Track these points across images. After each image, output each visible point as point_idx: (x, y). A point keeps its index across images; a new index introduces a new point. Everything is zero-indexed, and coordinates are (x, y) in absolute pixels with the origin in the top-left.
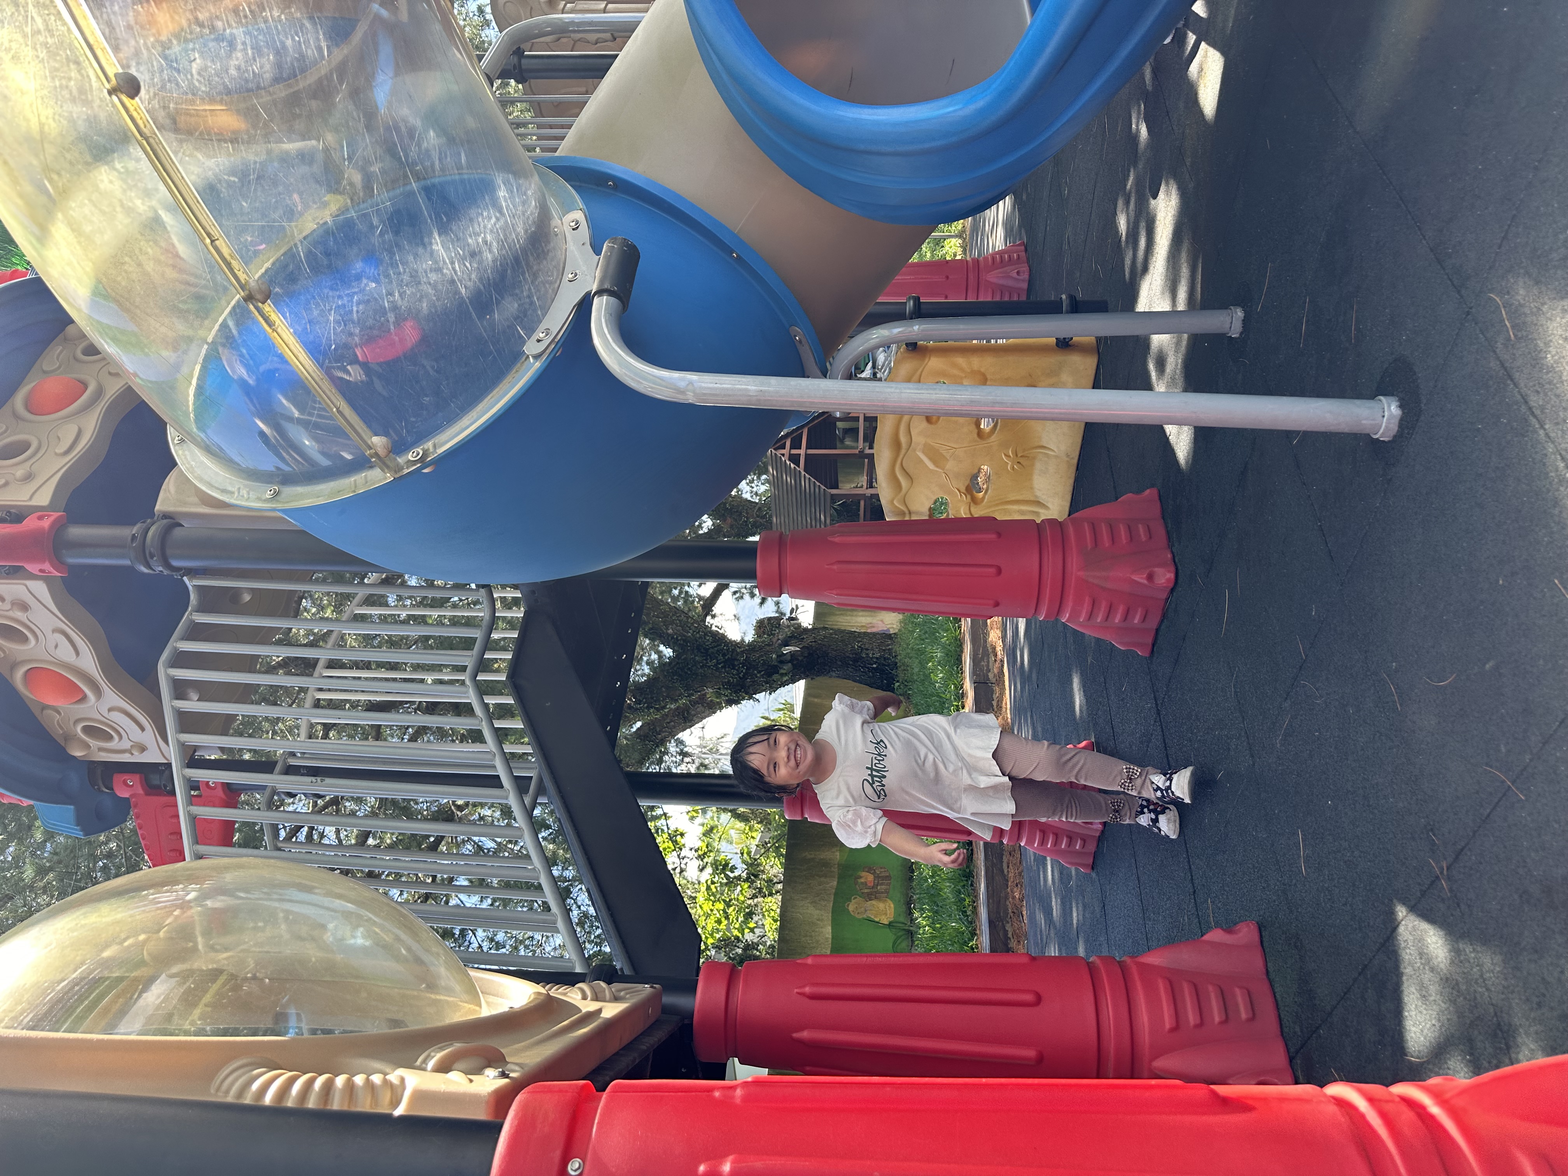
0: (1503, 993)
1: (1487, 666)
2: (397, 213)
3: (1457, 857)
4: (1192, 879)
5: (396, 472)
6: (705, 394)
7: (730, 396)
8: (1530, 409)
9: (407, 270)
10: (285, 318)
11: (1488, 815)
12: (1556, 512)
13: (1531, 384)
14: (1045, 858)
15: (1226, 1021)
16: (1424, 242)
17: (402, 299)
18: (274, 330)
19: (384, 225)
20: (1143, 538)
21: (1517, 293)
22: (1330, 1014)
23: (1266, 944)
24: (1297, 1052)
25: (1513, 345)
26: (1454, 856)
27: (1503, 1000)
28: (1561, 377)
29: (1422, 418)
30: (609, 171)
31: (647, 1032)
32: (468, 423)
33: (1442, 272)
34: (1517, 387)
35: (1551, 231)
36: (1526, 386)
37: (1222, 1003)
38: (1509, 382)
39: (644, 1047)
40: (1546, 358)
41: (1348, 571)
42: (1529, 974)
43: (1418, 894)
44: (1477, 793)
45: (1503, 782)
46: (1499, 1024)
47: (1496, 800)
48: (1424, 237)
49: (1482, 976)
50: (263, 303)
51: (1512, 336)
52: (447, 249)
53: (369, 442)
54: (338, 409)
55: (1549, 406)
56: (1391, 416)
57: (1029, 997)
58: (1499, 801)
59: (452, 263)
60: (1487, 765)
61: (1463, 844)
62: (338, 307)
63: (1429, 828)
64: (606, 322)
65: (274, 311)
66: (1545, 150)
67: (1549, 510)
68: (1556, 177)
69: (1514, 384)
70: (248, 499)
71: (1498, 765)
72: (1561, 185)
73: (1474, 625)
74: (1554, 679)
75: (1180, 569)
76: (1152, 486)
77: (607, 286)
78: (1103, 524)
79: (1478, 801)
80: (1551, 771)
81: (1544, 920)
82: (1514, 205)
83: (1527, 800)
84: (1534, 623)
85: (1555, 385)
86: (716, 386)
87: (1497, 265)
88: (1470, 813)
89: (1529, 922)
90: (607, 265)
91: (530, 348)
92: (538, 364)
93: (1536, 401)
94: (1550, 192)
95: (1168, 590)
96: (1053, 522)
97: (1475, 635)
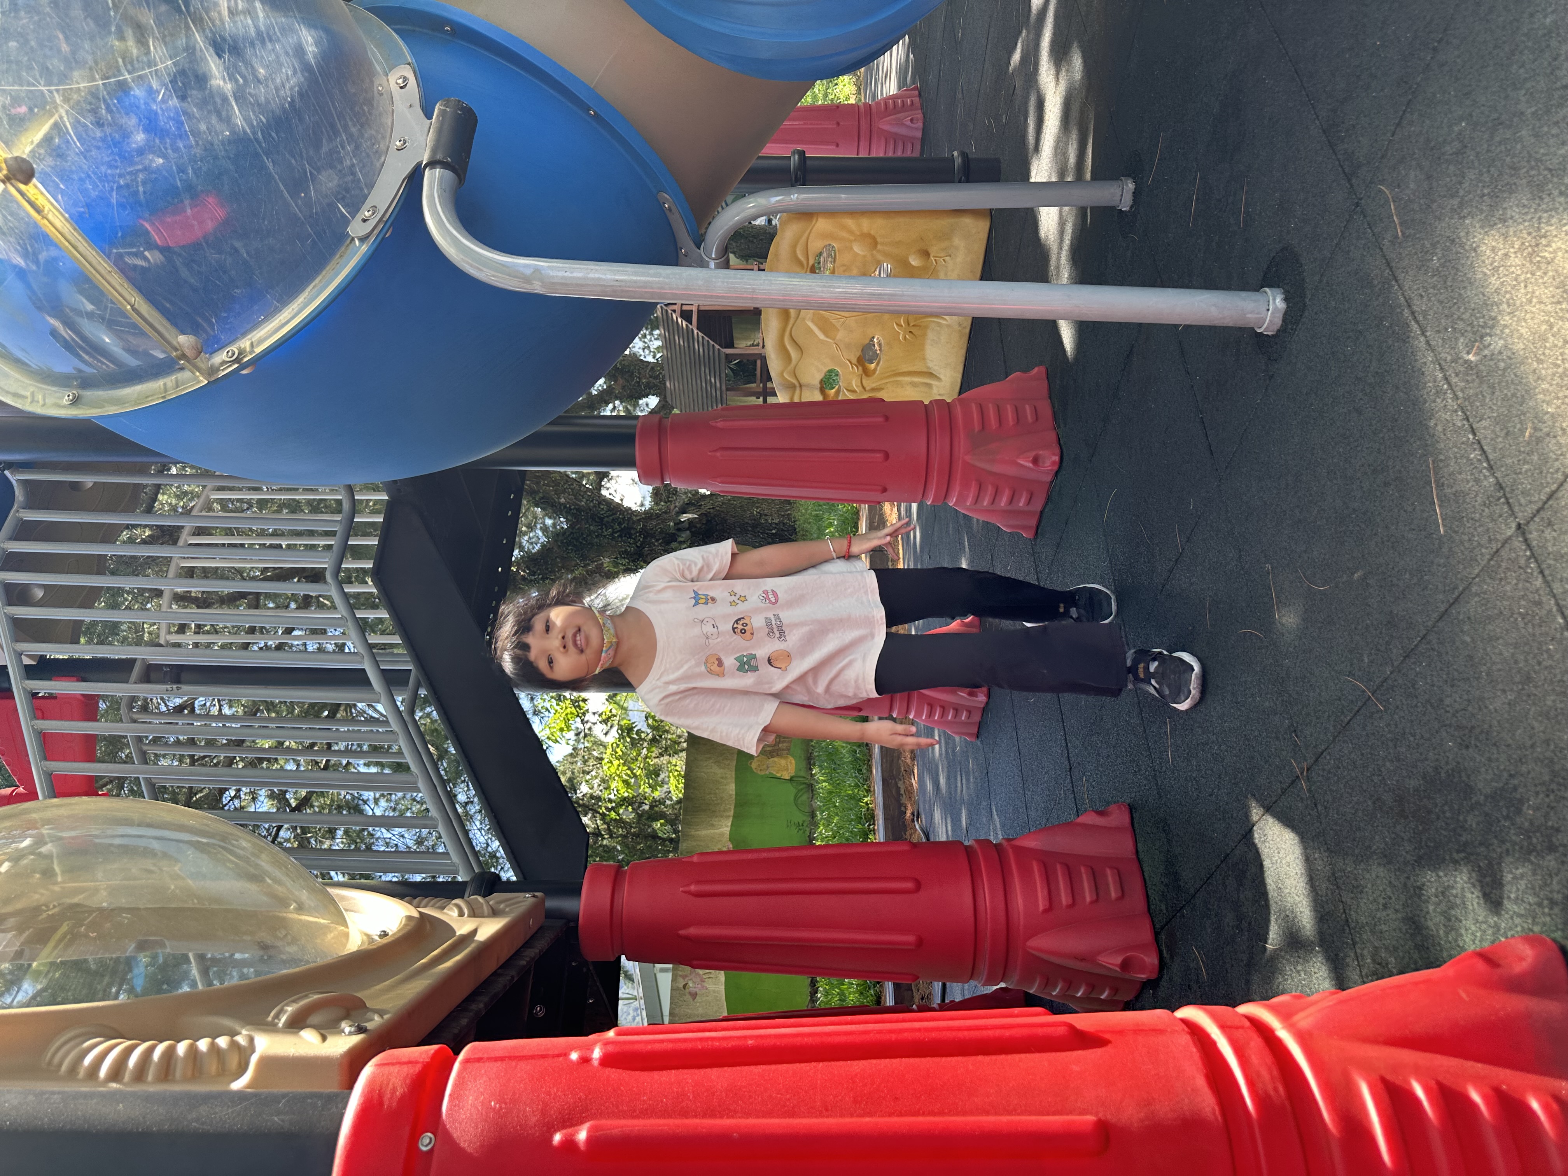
0: (1352, 892)
1: (1356, 575)
2: (182, 73)
3: (1317, 760)
4: (1068, 756)
5: (210, 375)
6: (556, 284)
7: (582, 285)
8: (1413, 313)
9: (200, 143)
10: (57, 200)
11: (1348, 723)
13: (1415, 287)
14: (933, 729)
15: (1097, 900)
16: (1317, 122)
17: (197, 177)
18: (44, 217)
19: (166, 89)
20: (1030, 418)
21: (1408, 187)
22: (1193, 896)
23: (1136, 825)
24: (1162, 928)
25: (1399, 243)
26: (1314, 758)
27: (1352, 898)
28: (1445, 282)
29: (1306, 314)
30: (446, 14)
31: (527, 945)
32: (290, 316)
33: (1334, 157)
34: (1401, 289)
36: (1410, 288)
37: (1093, 884)
38: (1393, 283)
39: (523, 963)
40: (1433, 260)
41: (1227, 467)
42: (1377, 877)
43: (1279, 791)
44: (1340, 699)
45: (1364, 691)
46: (1347, 920)
47: (1356, 709)
48: (1317, 116)
49: (1333, 874)
50: (26, 183)
51: (1400, 233)
52: (245, 117)
53: (175, 343)
54: (132, 306)
55: (1431, 312)
56: (1276, 309)
57: (909, 885)
58: (1359, 709)
59: (254, 134)
60: (1351, 674)
61: (1323, 747)
62: (120, 187)
63: (1292, 729)
64: (439, 198)
65: (42, 193)
66: (1445, 30)
67: (1424, 422)
68: (1455, 61)
69: (1399, 286)
70: (44, 405)
71: (1360, 674)
72: (1459, 71)
73: (1345, 533)
74: (1418, 594)
75: (1064, 450)
76: (1041, 363)
77: (439, 157)
78: (990, 405)
79: (1340, 707)
80: (1410, 685)
81: (1395, 827)
82: (1410, 88)
83: (1386, 711)
84: (1403, 537)
85: (1439, 290)
86: (566, 274)
87: (1389, 154)
88: (1332, 719)
89: (1380, 828)
90: (439, 131)
91: (356, 229)
92: (364, 248)
93: (1419, 305)
94: (1447, 78)
95: (1053, 473)
96: (940, 403)
97: (1346, 544)
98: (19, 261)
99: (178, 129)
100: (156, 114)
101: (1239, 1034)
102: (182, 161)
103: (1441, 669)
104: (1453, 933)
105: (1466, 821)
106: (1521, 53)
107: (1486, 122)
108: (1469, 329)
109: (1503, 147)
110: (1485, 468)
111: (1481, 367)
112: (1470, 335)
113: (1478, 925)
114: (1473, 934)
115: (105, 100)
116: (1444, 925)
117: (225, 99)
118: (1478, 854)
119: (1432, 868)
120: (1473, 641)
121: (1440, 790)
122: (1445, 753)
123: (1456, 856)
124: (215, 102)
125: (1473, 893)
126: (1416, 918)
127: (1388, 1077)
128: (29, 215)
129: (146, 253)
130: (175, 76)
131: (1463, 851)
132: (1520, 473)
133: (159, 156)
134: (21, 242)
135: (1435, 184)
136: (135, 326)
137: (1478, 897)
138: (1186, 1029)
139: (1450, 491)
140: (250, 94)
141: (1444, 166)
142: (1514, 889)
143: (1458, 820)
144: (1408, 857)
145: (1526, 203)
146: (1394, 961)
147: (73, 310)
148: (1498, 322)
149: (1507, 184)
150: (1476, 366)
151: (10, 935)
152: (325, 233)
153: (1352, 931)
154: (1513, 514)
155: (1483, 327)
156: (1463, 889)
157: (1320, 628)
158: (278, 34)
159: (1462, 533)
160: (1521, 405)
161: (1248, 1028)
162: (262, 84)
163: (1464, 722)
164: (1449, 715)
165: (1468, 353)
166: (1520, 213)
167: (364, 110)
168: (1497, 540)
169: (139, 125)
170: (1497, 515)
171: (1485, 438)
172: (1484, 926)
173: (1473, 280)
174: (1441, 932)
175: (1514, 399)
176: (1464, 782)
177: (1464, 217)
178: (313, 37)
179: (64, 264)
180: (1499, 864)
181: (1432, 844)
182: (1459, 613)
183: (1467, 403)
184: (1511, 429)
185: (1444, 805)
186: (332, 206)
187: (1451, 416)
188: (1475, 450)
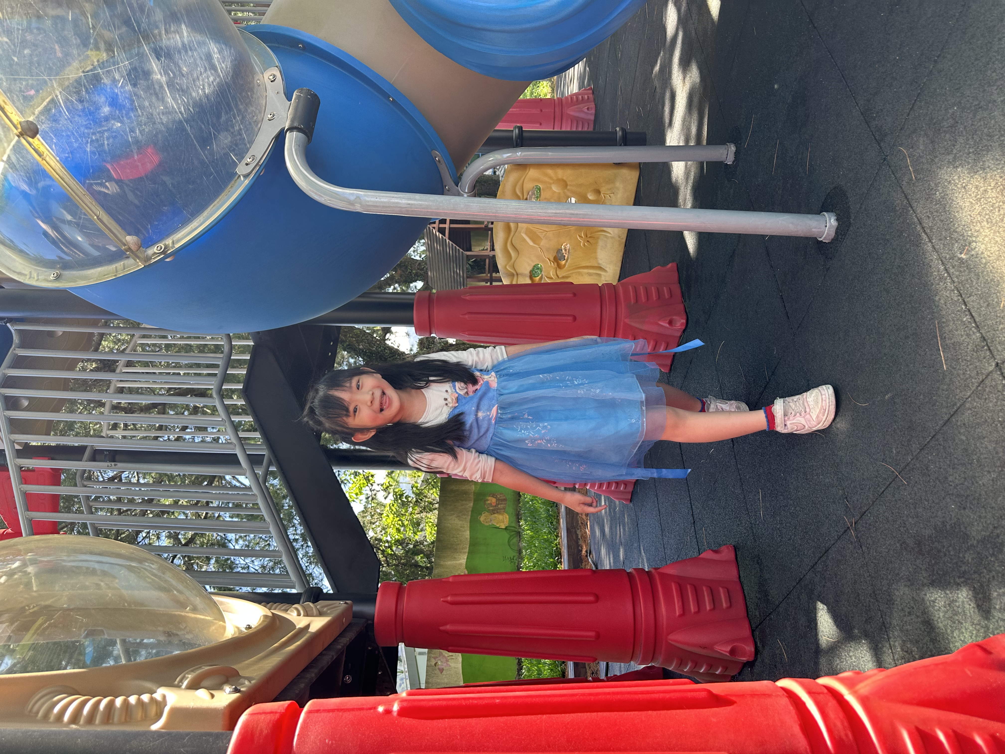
0: (887, 604)
1: (887, 397)
2: (135, 69)
3: (861, 517)
4: (693, 514)
5: (145, 261)
6: (369, 206)
7: (386, 207)
8: (923, 228)
9: (145, 114)
10: (52, 149)
11: (883, 492)
12: (937, 298)
13: (924, 211)
14: (601, 495)
15: (713, 609)
16: (857, 107)
17: (142, 135)
18: (43, 159)
19: (124, 79)
20: (667, 296)
21: (918, 148)
22: (778, 606)
23: (739, 559)
24: (757, 627)
25: (913, 184)
26: (859, 516)
27: (887, 608)
28: (945, 208)
29: (851, 228)
30: (299, 37)
31: (341, 635)
32: (197, 225)
33: (868, 129)
34: (915, 213)
35: (943, 106)
36: (921, 212)
37: (711, 598)
38: (910, 209)
39: (340, 647)
40: (936, 194)
41: (798, 327)
42: (904, 594)
43: (836, 537)
44: (877, 477)
45: (893, 472)
46: (884, 623)
47: (888, 483)
48: (857, 104)
49: (874, 592)
50: (33, 138)
51: (914, 177)
52: (174, 99)
53: (124, 241)
54: (98, 217)
55: (935, 227)
56: (831, 225)
57: (591, 598)
58: (890, 484)
59: (179, 108)
60: (884, 460)
61: (866, 508)
62: (92, 141)
63: (844, 496)
64: (295, 151)
65: (42, 144)
66: (942, 49)
67: (932, 297)
68: (949, 69)
69: (913, 211)
70: (37, 280)
71: (890, 460)
72: (952, 75)
73: (879, 369)
74: (929, 409)
75: (689, 316)
76: (673, 261)
77: (296, 124)
78: (641, 287)
79: (877, 482)
80: (925, 468)
81: (916, 561)
82: (919, 86)
83: (908, 485)
84: (918, 372)
85: (940, 213)
86: (377, 200)
87: (906, 127)
88: (871, 490)
89: (905, 562)
90: (296, 109)
91: (241, 169)
92: (247, 182)
93: (927, 223)
94: (944, 79)
95: (682, 330)
96: (609, 285)
97: (880, 376)
98: (25, 187)
99: (131, 104)
100: (117, 95)
101: (821, 697)
102: (132, 125)
103: (946, 458)
104: (957, 631)
105: (965, 558)
106: (993, 63)
107: (971, 107)
108: (961, 238)
109: (982, 123)
110: (974, 327)
111: (970, 262)
112: (962, 241)
113: (974, 626)
114: (970, 632)
115: (85, 86)
116: (950, 626)
117: (161, 87)
118: (974, 579)
119: (941, 588)
120: (967, 439)
121: (946, 537)
122: (949, 512)
123: (957, 580)
124: (155, 88)
125: (970, 605)
126: (931, 621)
127: (921, 727)
128: (33, 158)
129: (107, 184)
130: (130, 71)
131: (963, 577)
132: (998, 330)
133: (118, 122)
134: (28, 175)
135: (936, 146)
136: (99, 230)
137: (974, 607)
138: (785, 694)
139: (950, 342)
140: (177, 83)
141: (942, 135)
142: (999, 602)
143: (959, 557)
144: (925, 581)
145: (998, 157)
146: (916, 650)
147: (58, 219)
148: (981, 233)
149: (985, 146)
150: (967, 261)
151: (4, 626)
152: (222, 172)
153: (887, 630)
154: (993, 357)
155: (970, 237)
156: (963, 602)
157: (863, 431)
158: (196, 46)
159: (959, 369)
160: (997, 287)
161: (826, 694)
162: (184, 77)
163: (962, 492)
164: (951, 487)
165: (961, 253)
166: (994, 164)
167: (248, 95)
168: (982, 373)
169: (106, 102)
170: (982, 357)
171: (973, 307)
172: (978, 627)
173: (963, 207)
174: (949, 631)
175: (992, 283)
176: (963, 531)
177: (957, 167)
178: (217, 49)
179: (54, 190)
180: (988, 586)
181: (941, 573)
182: (957, 421)
183: (960, 285)
184: (991, 302)
185: (949, 547)
186: (227, 155)
187: (950, 293)
188: (966, 315)
